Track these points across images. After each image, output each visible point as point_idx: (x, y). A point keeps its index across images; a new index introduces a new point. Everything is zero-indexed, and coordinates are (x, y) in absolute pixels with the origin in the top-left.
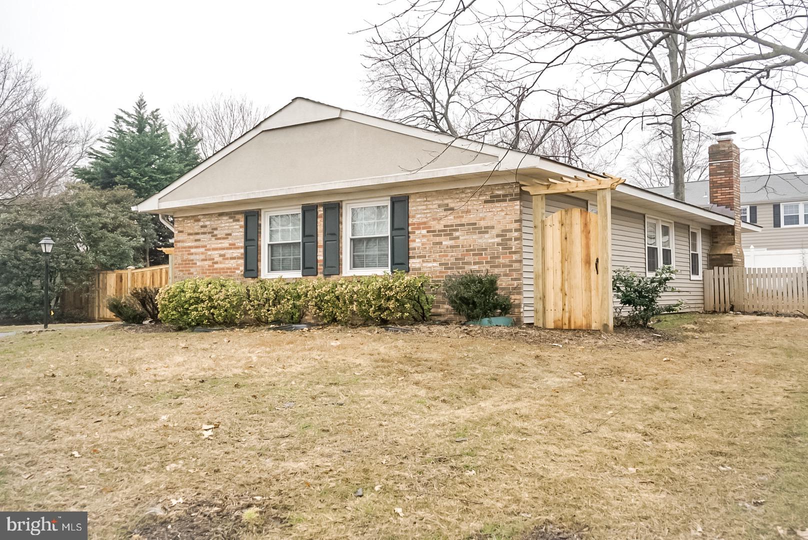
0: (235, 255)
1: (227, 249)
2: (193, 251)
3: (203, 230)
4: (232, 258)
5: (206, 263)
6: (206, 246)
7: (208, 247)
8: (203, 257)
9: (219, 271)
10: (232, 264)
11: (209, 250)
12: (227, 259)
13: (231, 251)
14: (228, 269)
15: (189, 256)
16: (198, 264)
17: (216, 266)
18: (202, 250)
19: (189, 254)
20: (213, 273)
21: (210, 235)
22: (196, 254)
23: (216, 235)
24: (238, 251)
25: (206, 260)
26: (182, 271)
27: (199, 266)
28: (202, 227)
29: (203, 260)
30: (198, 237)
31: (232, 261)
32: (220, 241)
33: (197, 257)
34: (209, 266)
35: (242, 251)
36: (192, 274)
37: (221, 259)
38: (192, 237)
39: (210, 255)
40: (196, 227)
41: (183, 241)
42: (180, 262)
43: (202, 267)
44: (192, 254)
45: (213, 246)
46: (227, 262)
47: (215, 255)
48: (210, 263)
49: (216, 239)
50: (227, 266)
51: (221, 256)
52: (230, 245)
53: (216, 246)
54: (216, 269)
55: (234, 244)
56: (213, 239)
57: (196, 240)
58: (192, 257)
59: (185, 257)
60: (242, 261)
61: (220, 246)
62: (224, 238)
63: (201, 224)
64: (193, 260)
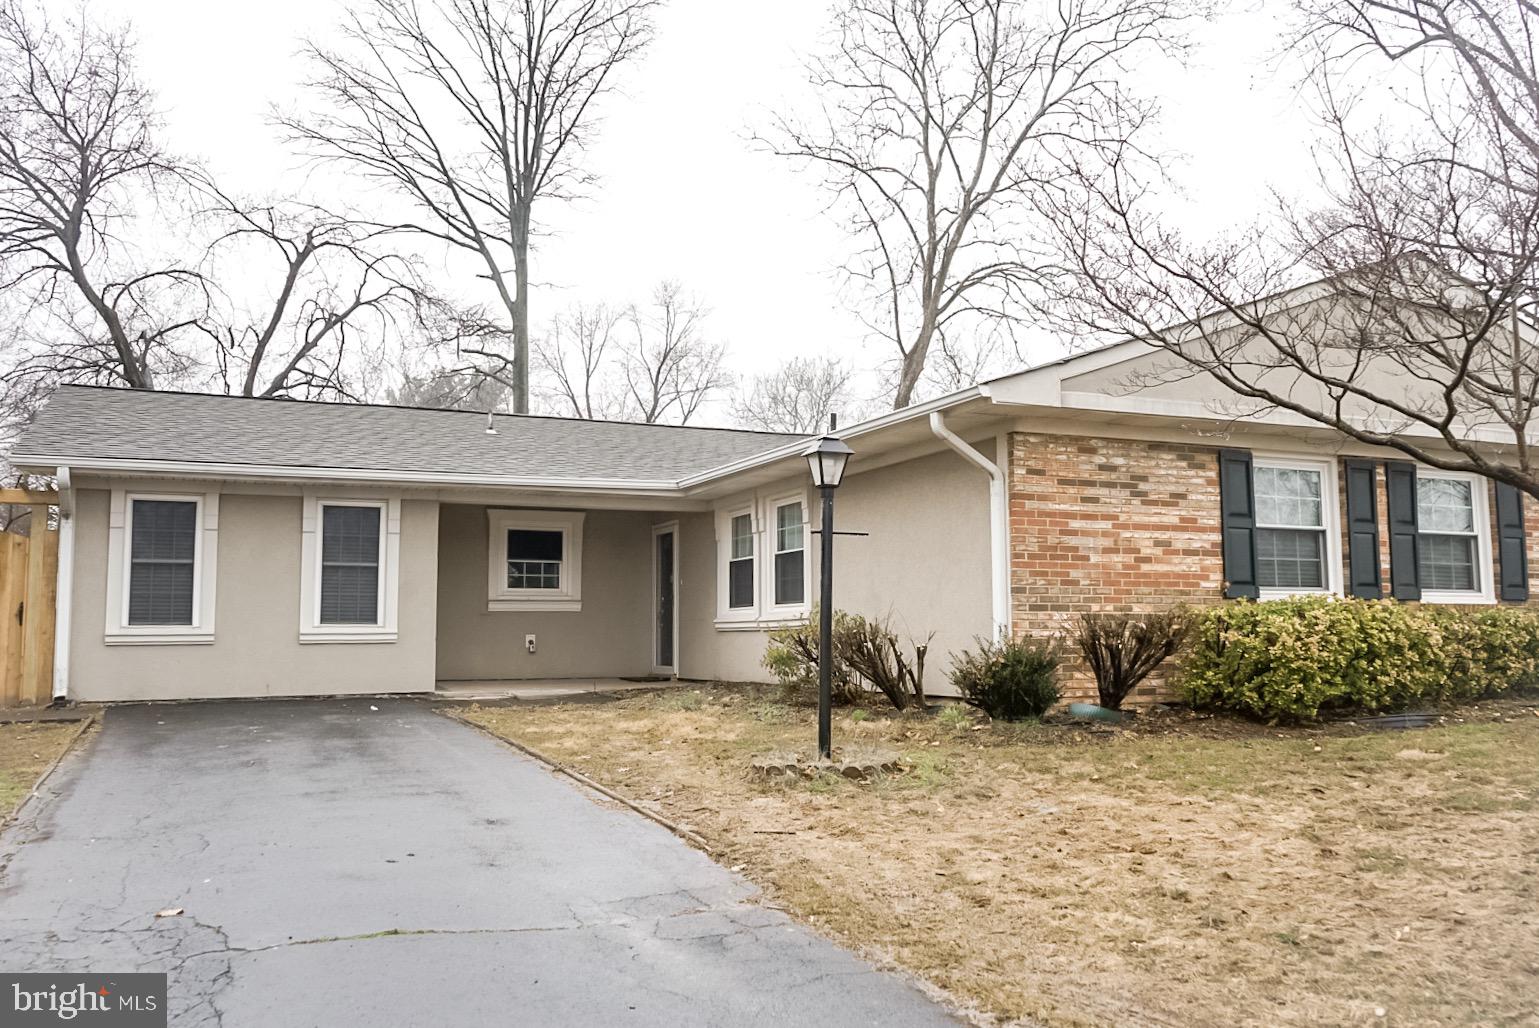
0: (1196, 545)
1: (1175, 528)
2: (1075, 524)
3: (1104, 477)
4: (1188, 552)
5: (1117, 558)
6: (1116, 518)
7: (1123, 518)
8: (1108, 543)
9: (1154, 580)
10: (1192, 564)
11: (1125, 527)
12: (1176, 552)
13: (1187, 535)
14: (1178, 576)
15: (1065, 538)
16: (1094, 559)
17: (1145, 568)
18: (1107, 525)
19: (1063, 532)
20: (1138, 584)
21: (1127, 492)
22: (1085, 533)
23: (1144, 494)
24: (1205, 537)
25: (1116, 551)
26: (1040, 574)
27: (1096, 566)
28: (1102, 467)
29: (1106, 551)
30: (1090, 492)
31: (1189, 560)
32: (1154, 509)
33: (1090, 542)
34: (1126, 566)
35: (1217, 537)
36: (1075, 583)
37: (1159, 551)
38: (1072, 490)
39: (1129, 540)
40: (1086, 467)
41: (1043, 498)
42: (1035, 549)
43: (1104, 567)
44: (1074, 533)
45: (1136, 519)
46: (1176, 559)
47: (1144, 541)
48: (1130, 559)
49: (1144, 503)
50: (1177, 569)
51: (1157, 543)
52: (1183, 519)
53: (1146, 520)
54: (1146, 575)
55: (1194, 521)
56: (1136, 501)
57: (1085, 500)
58: (1072, 541)
59: (1052, 540)
60: (1218, 561)
61: (1155, 519)
62: (1165, 504)
63: (1099, 460)
64: (1076, 549)
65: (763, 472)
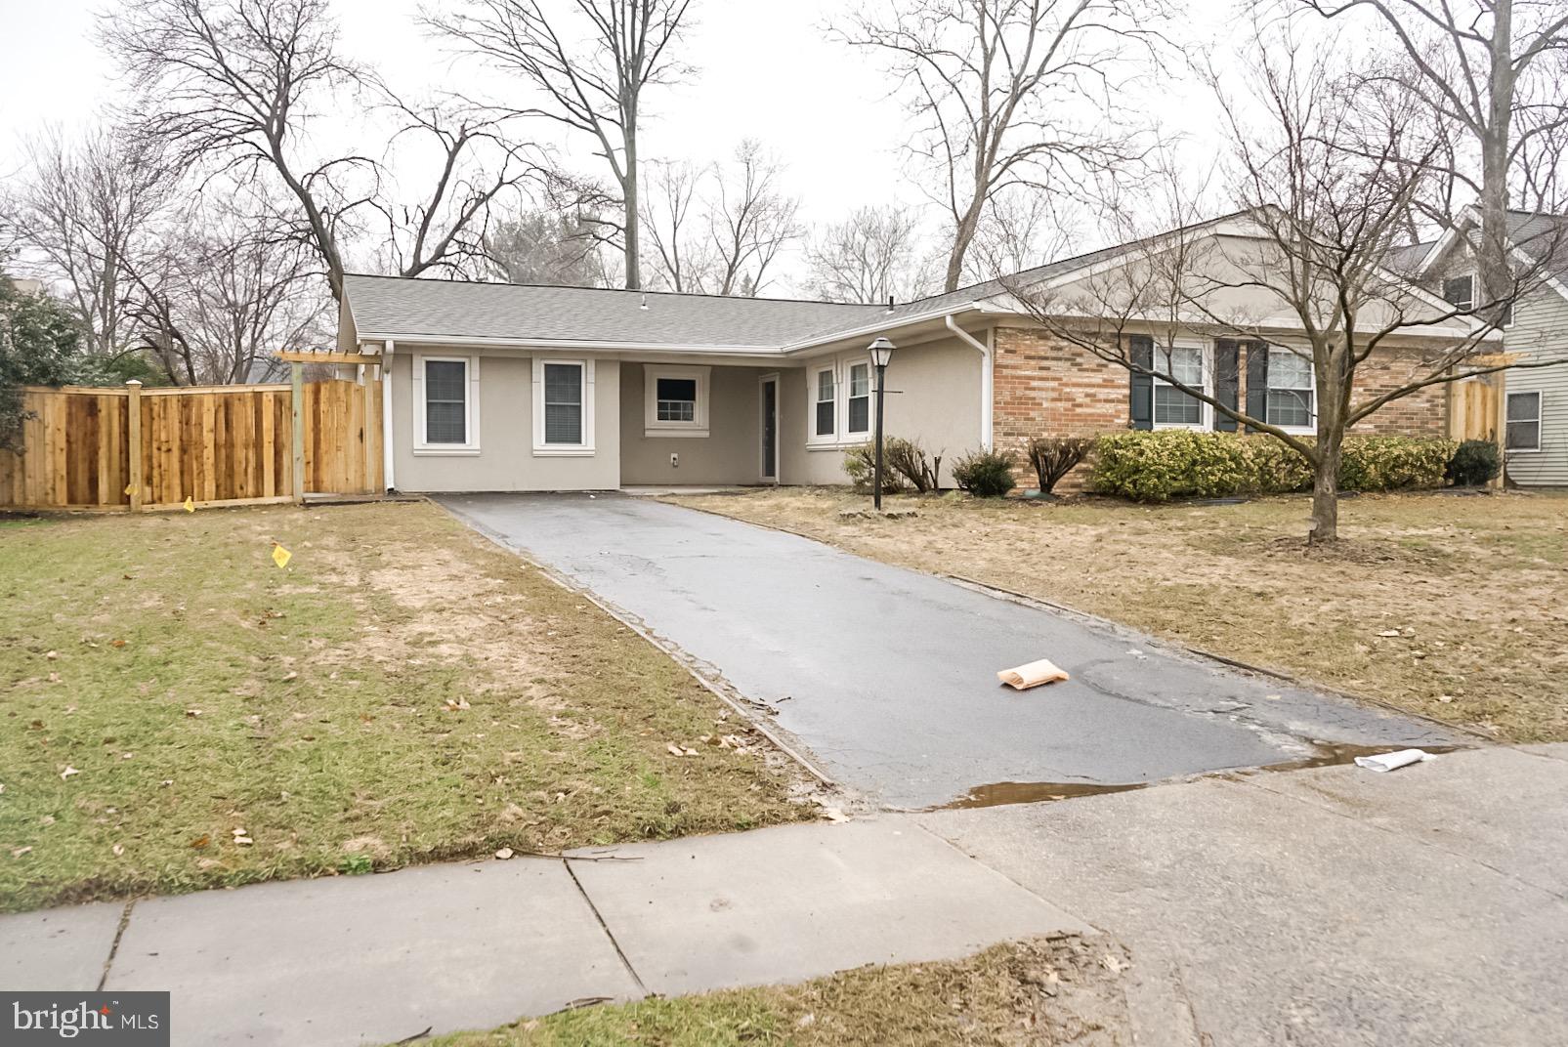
0: (1113, 396)
1: (1099, 386)
2: (1034, 384)
3: (1054, 354)
4: (1107, 401)
5: (1061, 405)
6: (1060, 379)
7: (1065, 380)
8: (1055, 395)
9: (1085, 419)
10: (1109, 408)
11: (1066, 385)
12: (1099, 401)
13: (1106, 390)
14: (1099, 415)
15: (1027, 392)
16: (1045, 405)
17: (1079, 410)
18: (1054, 384)
19: (1026, 389)
20: (1073, 420)
21: (1069, 363)
22: (1040, 389)
23: (1080, 364)
24: (1119, 391)
25: (1060, 400)
26: (1011, 414)
27: (1046, 409)
28: (1052, 348)
29: (1054, 400)
30: (1045, 363)
31: (1108, 405)
32: (1086, 374)
33: (1043, 394)
34: (1066, 410)
35: (1127, 392)
36: (1033, 419)
37: (1088, 400)
38: (1033, 363)
39: (1068, 393)
40: (1043, 348)
41: (1014, 367)
42: (1008, 399)
43: (1052, 409)
44: (1034, 389)
45: (1074, 380)
46: (1099, 405)
47: (1079, 394)
48: (1069, 405)
49: (1079, 370)
50: (1098, 411)
51: (1087, 395)
52: (1105, 380)
53: (1080, 380)
54: (1078, 415)
55: (1113, 381)
56: (1075, 369)
57: (1041, 368)
58: (1032, 394)
59: (1019, 393)
60: (1127, 406)
61: (1086, 380)
62: (1093, 370)
63: (1052, 343)
64: (1034, 398)
65: (843, 344)
